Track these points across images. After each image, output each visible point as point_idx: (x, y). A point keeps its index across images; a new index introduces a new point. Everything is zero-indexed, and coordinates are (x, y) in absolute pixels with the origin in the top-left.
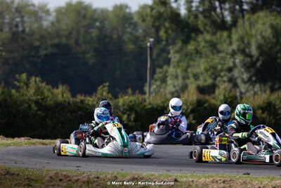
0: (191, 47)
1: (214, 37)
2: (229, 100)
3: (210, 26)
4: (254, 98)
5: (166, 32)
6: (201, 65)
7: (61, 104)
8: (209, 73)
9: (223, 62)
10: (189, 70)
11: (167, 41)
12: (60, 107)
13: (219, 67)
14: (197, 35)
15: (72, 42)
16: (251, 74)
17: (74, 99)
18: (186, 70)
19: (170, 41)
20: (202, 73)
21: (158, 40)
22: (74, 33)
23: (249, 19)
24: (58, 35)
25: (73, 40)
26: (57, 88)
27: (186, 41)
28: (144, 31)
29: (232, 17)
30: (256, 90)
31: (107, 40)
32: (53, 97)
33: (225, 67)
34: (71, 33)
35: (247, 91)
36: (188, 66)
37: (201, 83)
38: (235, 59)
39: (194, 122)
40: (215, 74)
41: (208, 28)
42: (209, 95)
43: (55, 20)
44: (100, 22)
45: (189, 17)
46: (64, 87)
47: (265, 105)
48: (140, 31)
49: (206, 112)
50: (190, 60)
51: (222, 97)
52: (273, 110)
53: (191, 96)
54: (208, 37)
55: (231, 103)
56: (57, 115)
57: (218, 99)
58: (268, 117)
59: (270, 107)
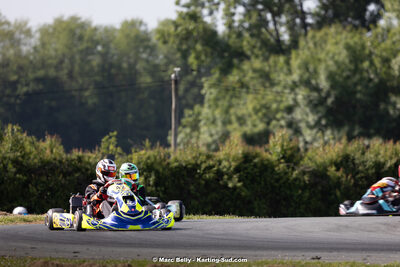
0: (233, 78)
1: (266, 64)
2: (289, 152)
3: (260, 49)
4: (324, 150)
5: (197, 58)
6: (248, 104)
7: (49, 163)
8: (260, 114)
9: (279, 98)
10: (232, 111)
11: (199, 71)
12: (49, 167)
13: (274, 106)
14: (241, 61)
15: (63, 74)
16: (320, 115)
17: (69, 156)
18: (227, 112)
19: (203, 70)
20: (250, 116)
21: (186, 70)
22: (67, 61)
23: (314, 37)
24: (44, 65)
25: (66, 71)
26: (44, 141)
27: (226, 70)
28: (166, 57)
29: (291, 35)
30: (326, 138)
31: (113, 71)
32: (39, 154)
33: (282, 106)
34: (61, 62)
35: (314, 140)
36: (230, 106)
37: (248, 129)
38: (296, 94)
39: (239, 184)
40: (269, 118)
41: (256, 51)
42: (261, 146)
43: (38, 43)
44: (104, 46)
45: (229, 37)
46: (54, 139)
47: (340, 159)
48: (161, 57)
49: (256, 170)
50: (232, 97)
51: (279, 149)
52: (352, 166)
53: (235, 148)
54: (257, 64)
55: (291, 157)
56: (44, 179)
57: (273, 151)
58: (344, 175)
59: (347, 161)
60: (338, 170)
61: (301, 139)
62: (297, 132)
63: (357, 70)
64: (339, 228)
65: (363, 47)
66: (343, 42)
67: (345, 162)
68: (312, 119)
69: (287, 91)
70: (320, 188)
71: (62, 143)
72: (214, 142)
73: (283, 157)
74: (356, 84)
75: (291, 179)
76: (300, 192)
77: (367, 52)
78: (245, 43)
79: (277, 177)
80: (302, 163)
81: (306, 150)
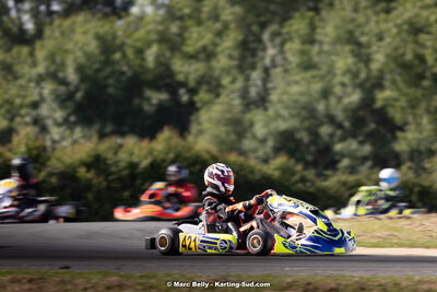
60: (88, 171)
61: (48, 137)
62: (44, 129)
63: (108, 62)
65: (114, 37)
66: (92, 32)
67: (96, 163)
68: (59, 115)
69: (32, 85)
74: (107, 78)
77: (118, 42)
80: (49, 163)
81: (54, 149)
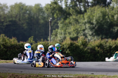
0: (67, 21)
1: (77, 17)
2: (84, 43)
3: (75, 12)
4: (94, 42)
5: (57, 15)
6: (71, 29)
7: (13, 45)
8: (75, 32)
9: (81, 27)
10: (67, 31)
12: (13, 47)
13: (79, 29)
14: (69, 16)
15: (17, 20)
16: (93, 32)
17: (19, 43)
18: (65, 31)
19: (58, 19)
20: (72, 32)
21: (53, 18)
22: (18, 16)
23: (91, 9)
24: (11, 17)
25: (18, 19)
26: (12, 39)
27: (65, 18)
28: (47, 15)
29: (84, 9)
30: (95, 39)
31: (32, 19)
32: (10, 43)
33: (82, 29)
34: (17, 16)
35: (91, 39)
36: (66, 29)
37: (72, 36)
38: (86, 26)
39: (69, 52)
40: (78, 33)
41: (74, 13)
42: (75, 41)
43: (10, 10)
44: (29, 11)
45: (66, 9)
46: (14, 38)
47: (99, 45)
48: (46, 15)
49: (74, 48)
50: (67, 26)
51: (81, 42)
52: (102, 47)
53: (68, 41)
54: (74, 17)
55: (85, 44)
56: (12, 50)
57: (79, 42)
58: (100, 50)
59: (101, 46)
64: (99, 65)
70: (93, 53)
71: (17, 40)
72: (62, 39)
73: (82, 44)
75: (84, 51)
76: (87, 54)
78: (71, 11)
79: (80, 50)
